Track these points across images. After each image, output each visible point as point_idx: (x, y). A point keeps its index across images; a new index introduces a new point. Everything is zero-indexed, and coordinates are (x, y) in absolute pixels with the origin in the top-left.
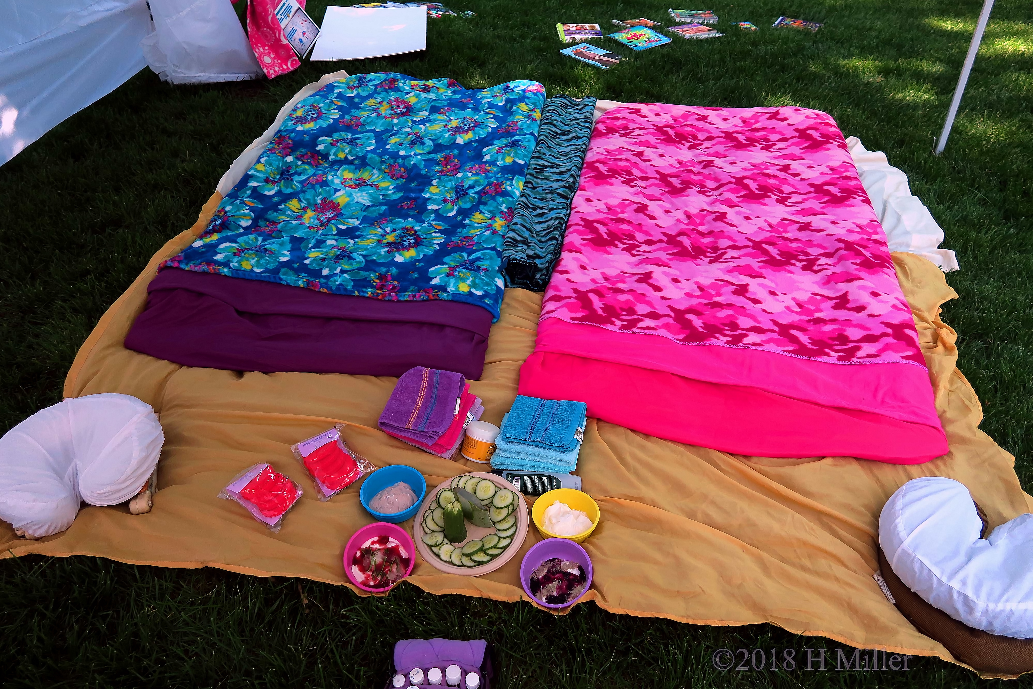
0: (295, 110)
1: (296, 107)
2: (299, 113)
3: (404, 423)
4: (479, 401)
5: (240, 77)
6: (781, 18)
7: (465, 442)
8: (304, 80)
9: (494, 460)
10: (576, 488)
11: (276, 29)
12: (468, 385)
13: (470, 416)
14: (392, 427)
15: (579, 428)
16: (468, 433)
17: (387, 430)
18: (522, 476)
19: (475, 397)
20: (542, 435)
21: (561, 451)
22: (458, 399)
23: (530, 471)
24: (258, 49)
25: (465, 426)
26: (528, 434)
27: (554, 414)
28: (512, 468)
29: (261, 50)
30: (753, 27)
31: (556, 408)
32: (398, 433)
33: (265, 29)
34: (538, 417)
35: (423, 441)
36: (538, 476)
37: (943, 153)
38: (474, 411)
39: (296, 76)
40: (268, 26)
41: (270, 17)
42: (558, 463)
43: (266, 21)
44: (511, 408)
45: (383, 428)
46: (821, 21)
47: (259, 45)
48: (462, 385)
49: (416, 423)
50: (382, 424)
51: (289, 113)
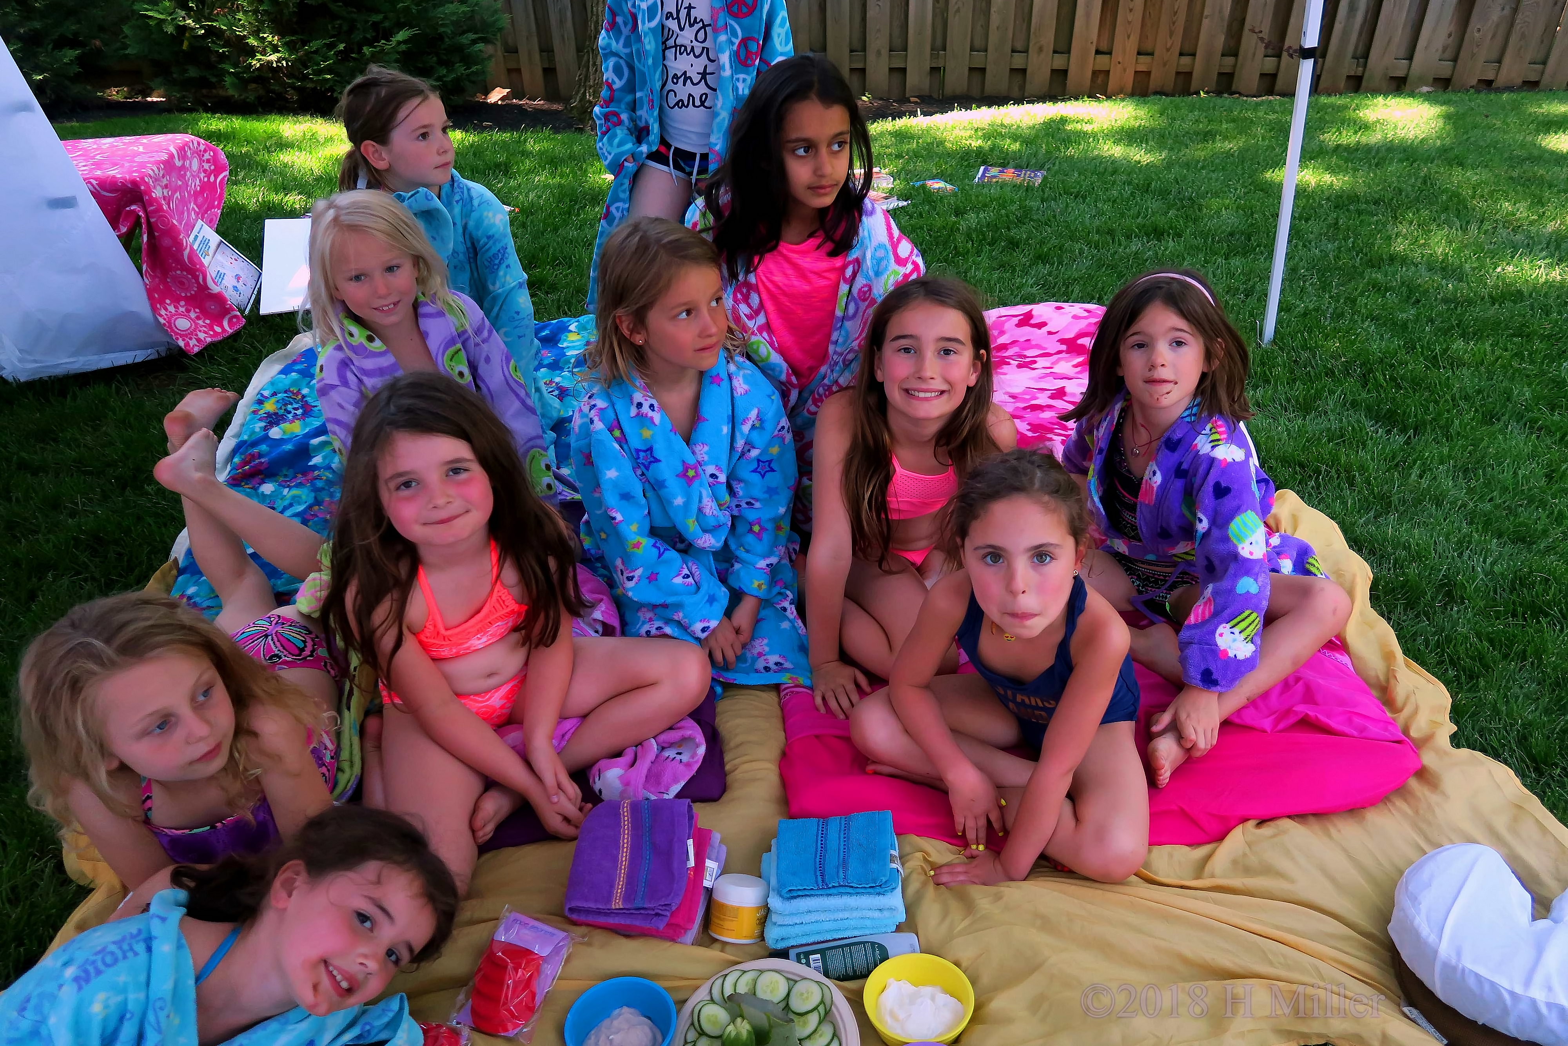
0: (260, 402)
1: (262, 395)
2: (270, 406)
3: (608, 901)
4: (716, 837)
5: (139, 356)
6: (982, 168)
7: (714, 911)
8: (255, 348)
9: (773, 935)
10: (914, 951)
11: (198, 270)
12: (697, 815)
13: (711, 865)
14: (588, 911)
15: (893, 852)
16: (718, 897)
17: (583, 918)
18: (821, 952)
19: (710, 831)
20: (841, 875)
21: (879, 894)
22: (690, 842)
23: (835, 940)
24: (166, 309)
25: (707, 883)
26: (819, 878)
27: (847, 839)
28: (804, 942)
29: (171, 309)
30: (949, 187)
31: (847, 828)
32: (602, 920)
33: (179, 272)
34: (824, 847)
35: (646, 925)
36: (848, 946)
37: (1274, 342)
38: (714, 856)
39: (241, 343)
40: (184, 267)
41: (186, 253)
42: (877, 914)
43: (179, 261)
44: (773, 842)
45: (574, 917)
46: (1041, 168)
47: (168, 301)
48: (691, 817)
49: (628, 896)
50: (571, 910)
51: (253, 409)
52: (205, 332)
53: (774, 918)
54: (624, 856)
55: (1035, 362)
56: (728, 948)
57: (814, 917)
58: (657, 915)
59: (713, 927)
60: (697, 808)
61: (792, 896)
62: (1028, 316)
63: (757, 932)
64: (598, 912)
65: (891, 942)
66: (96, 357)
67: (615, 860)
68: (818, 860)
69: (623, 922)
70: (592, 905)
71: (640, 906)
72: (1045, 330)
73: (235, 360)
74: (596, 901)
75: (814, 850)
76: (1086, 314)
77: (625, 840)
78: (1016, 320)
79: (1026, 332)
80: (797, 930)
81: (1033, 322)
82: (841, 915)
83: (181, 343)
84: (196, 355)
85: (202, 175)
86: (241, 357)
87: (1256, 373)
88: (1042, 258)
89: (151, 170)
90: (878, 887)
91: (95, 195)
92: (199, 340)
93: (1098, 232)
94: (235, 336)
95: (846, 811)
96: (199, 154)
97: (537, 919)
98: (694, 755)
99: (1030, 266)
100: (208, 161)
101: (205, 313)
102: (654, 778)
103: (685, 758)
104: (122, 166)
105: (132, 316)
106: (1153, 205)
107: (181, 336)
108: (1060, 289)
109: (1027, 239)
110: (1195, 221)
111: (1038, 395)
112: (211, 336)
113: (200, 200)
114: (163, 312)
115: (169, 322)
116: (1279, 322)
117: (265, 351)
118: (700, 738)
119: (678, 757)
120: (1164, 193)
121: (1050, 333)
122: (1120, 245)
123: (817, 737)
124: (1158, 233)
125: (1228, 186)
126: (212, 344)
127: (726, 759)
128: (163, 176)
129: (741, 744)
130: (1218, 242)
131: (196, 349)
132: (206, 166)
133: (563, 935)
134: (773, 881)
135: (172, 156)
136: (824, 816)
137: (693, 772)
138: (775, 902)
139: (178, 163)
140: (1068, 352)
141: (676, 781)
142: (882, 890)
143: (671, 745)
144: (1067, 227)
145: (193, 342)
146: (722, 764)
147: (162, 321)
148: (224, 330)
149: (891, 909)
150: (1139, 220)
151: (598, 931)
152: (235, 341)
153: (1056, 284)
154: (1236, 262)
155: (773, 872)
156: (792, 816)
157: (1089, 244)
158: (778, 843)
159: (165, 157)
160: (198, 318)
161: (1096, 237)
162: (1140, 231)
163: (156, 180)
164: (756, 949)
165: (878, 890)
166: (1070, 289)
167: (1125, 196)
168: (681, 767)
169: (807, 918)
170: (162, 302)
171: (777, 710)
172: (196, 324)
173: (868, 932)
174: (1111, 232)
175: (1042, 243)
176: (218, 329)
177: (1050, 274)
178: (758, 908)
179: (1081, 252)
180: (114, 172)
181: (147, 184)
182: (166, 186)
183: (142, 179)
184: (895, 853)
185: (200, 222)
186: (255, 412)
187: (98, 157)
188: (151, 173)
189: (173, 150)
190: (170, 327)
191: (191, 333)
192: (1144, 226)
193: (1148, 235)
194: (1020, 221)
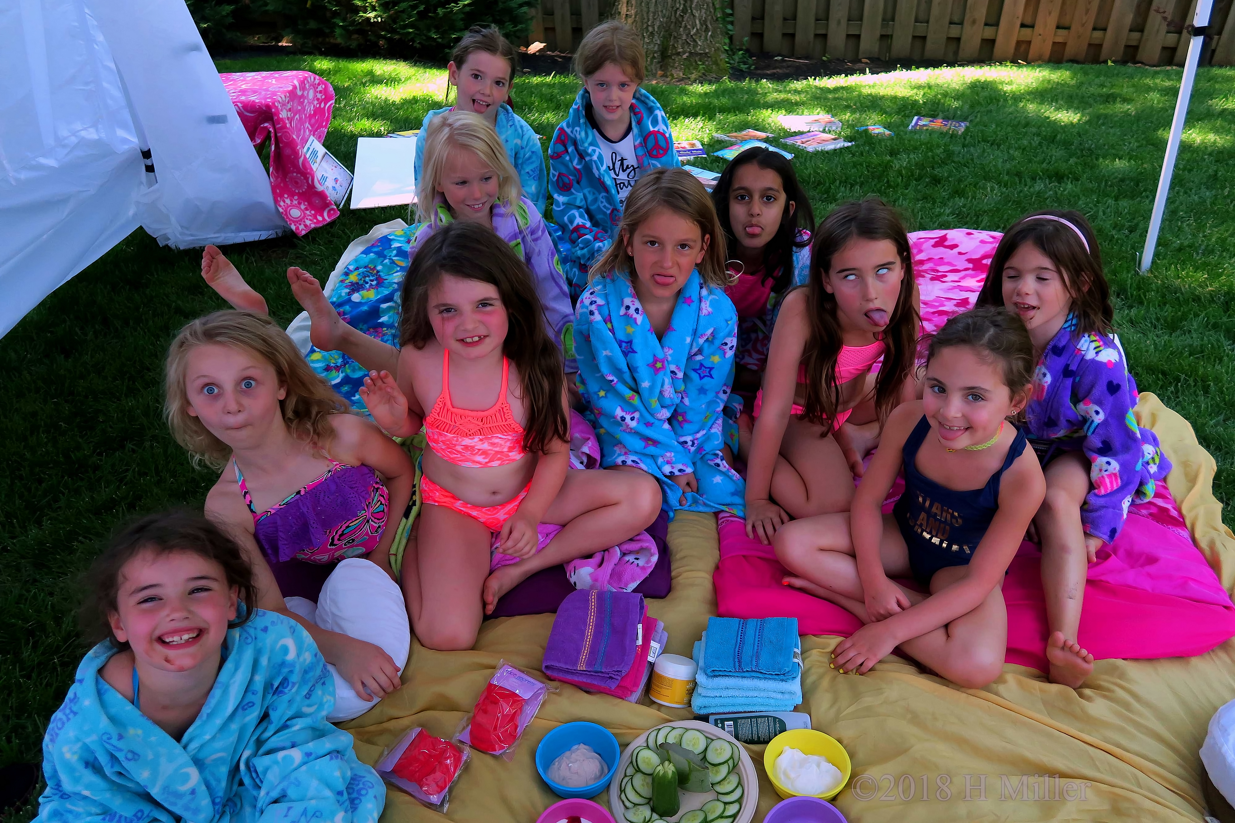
0: (347, 274)
1: (348, 269)
2: (353, 278)
3: (575, 663)
4: (661, 625)
5: (264, 235)
6: (916, 118)
7: (654, 681)
8: (345, 234)
9: (697, 702)
10: (806, 728)
11: (309, 173)
12: (647, 607)
13: (654, 645)
14: (560, 670)
15: (796, 650)
16: (658, 670)
17: (555, 674)
18: (735, 720)
19: (656, 620)
20: (754, 663)
21: (782, 680)
22: (640, 626)
23: (745, 712)
24: (284, 202)
25: (650, 659)
26: (737, 664)
27: (761, 636)
28: (722, 711)
29: (288, 201)
30: (887, 132)
31: (762, 628)
32: (569, 677)
33: (295, 174)
34: (742, 642)
35: (603, 685)
36: (754, 718)
37: (1151, 271)
38: (658, 638)
39: (335, 229)
40: (299, 171)
41: (301, 160)
42: (779, 696)
43: (295, 165)
44: (704, 633)
45: (549, 673)
46: (965, 119)
47: (286, 196)
48: (642, 607)
49: (590, 662)
50: (547, 667)
51: (341, 278)
52: (310, 220)
53: (700, 690)
54: (590, 632)
55: (946, 276)
56: (663, 709)
57: (731, 693)
58: (611, 678)
59: (652, 692)
60: (647, 602)
61: (714, 674)
62: (944, 238)
63: (686, 699)
64: (567, 672)
65: (789, 718)
66: (233, 235)
67: (583, 634)
68: (737, 650)
69: (585, 680)
70: (562, 665)
71: (599, 670)
72: (956, 250)
73: (331, 242)
74: (566, 663)
75: (734, 642)
76: (991, 240)
77: (592, 619)
78: (932, 242)
79: (940, 252)
80: (717, 701)
81: (947, 243)
82: (751, 694)
83: (293, 227)
84: (304, 236)
85: (316, 102)
86: (335, 240)
87: (1132, 295)
88: (959, 193)
89: (281, 97)
90: (783, 675)
91: (240, 114)
92: (306, 226)
93: (1008, 174)
94: (332, 224)
95: (761, 615)
96: (314, 86)
97: (523, 672)
98: (648, 561)
99: (948, 199)
100: (320, 92)
101: (311, 206)
102: (616, 576)
103: (641, 563)
104: (260, 93)
105: (260, 205)
106: (1057, 153)
107: (294, 222)
108: (971, 218)
109: (948, 177)
110: (1092, 168)
111: (946, 303)
112: (315, 223)
113: (313, 121)
114: (282, 204)
115: (286, 211)
116: (1157, 255)
117: (352, 237)
118: (654, 549)
119: (636, 562)
120: (1066, 144)
121: (960, 253)
122: (1026, 185)
123: (744, 556)
124: (1059, 177)
125: (1123, 140)
126: (315, 229)
127: (672, 567)
128: (288, 103)
129: (684, 557)
130: (1111, 186)
131: (304, 233)
132: (319, 96)
133: (540, 685)
134: (701, 663)
135: (295, 87)
136: (744, 617)
137: (647, 575)
138: (701, 678)
139: (299, 93)
140: (973, 269)
141: (633, 580)
142: (784, 678)
143: (630, 552)
144: (983, 168)
145: (301, 227)
146: (669, 571)
147: (281, 210)
148: (324, 219)
149: (790, 693)
150: (1045, 165)
151: (566, 685)
152: (331, 227)
153: (968, 214)
154: (1124, 203)
155: (702, 655)
156: (720, 615)
157: (999, 183)
158: (707, 635)
159: (291, 88)
160: (306, 209)
161: (1006, 178)
162: (1043, 174)
163: (284, 105)
164: (685, 713)
165: (782, 677)
166: (980, 219)
167: (1034, 144)
168: (638, 570)
169: (725, 693)
170: (282, 196)
171: (714, 534)
172: (305, 214)
173: (771, 709)
174: (1019, 174)
175: (960, 181)
176: (320, 218)
177: (964, 206)
178: (688, 682)
179: (992, 190)
180: (254, 98)
181: (277, 108)
182: (290, 110)
183: (274, 103)
184: (798, 651)
185: (312, 138)
186: (342, 281)
187: (244, 87)
188: (280, 99)
189: (296, 82)
190: (286, 214)
191: (301, 220)
192: (1048, 170)
193: (1050, 178)
194: (944, 163)
